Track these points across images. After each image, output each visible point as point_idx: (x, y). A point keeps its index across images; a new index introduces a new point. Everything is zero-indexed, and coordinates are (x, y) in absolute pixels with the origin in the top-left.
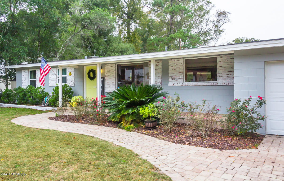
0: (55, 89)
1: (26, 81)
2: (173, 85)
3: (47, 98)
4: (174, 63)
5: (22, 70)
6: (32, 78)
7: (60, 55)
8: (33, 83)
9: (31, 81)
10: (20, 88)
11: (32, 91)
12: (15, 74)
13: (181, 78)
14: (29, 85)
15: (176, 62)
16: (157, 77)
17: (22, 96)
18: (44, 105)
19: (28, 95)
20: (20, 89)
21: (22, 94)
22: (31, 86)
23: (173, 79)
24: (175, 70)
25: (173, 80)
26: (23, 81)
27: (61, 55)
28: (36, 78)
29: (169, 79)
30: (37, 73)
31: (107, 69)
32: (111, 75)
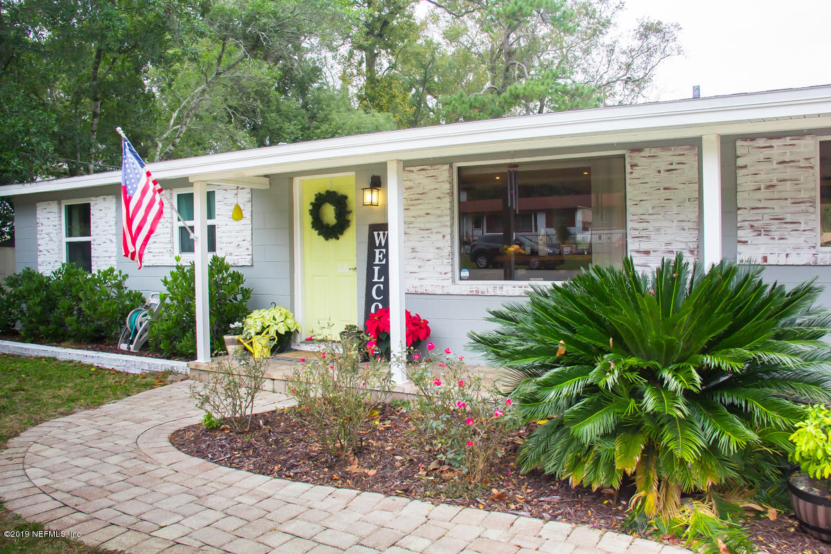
0: (170, 279)
1: (52, 246)
2: (765, 259)
3: (140, 318)
4: (768, 159)
5: (38, 204)
6: (73, 231)
7: (167, 150)
8: (80, 254)
9: (70, 244)
10: (30, 275)
11: (78, 287)
12: (12, 219)
13: (802, 227)
14: (63, 265)
15: (779, 149)
16: (675, 223)
17: (38, 309)
18: (129, 348)
19: (64, 303)
20: (30, 279)
21: (38, 300)
22: (72, 267)
23: (763, 233)
24: (772, 189)
25: (763, 239)
26: (40, 248)
27: (172, 148)
28: (89, 234)
29: (740, 233)
30: (92, 212)
31: (410, 188)
32: (427, 214)
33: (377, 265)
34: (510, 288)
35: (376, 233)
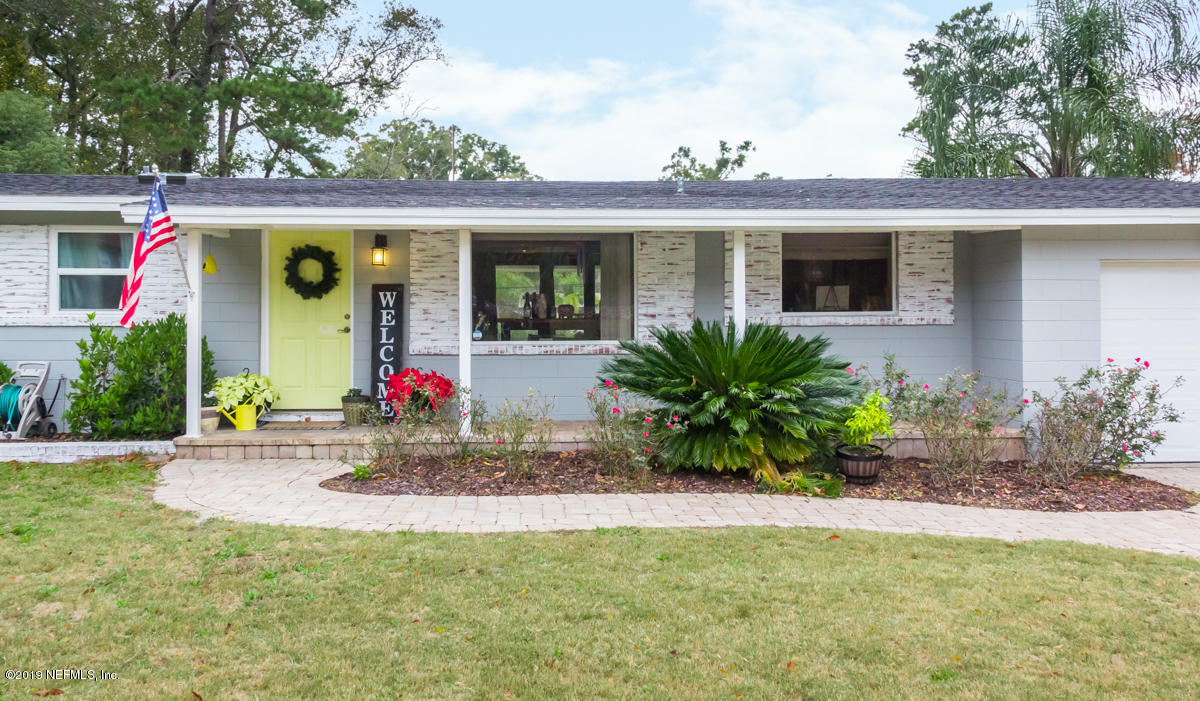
3: (22, 396)
4: (748, 245)
13: (772, 297)
15: (756, 239)
18: (8, 436)
24: (750, 268)
29: (726, 301)
31: (423, 250)
32: (443, 277)
33: (384, 326)
34: (530, 348)
35: (381, 294)
